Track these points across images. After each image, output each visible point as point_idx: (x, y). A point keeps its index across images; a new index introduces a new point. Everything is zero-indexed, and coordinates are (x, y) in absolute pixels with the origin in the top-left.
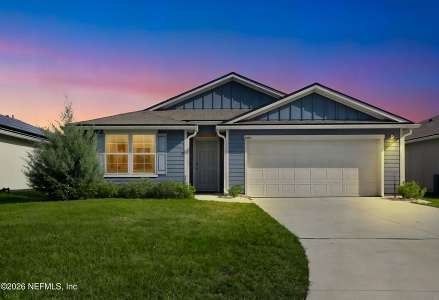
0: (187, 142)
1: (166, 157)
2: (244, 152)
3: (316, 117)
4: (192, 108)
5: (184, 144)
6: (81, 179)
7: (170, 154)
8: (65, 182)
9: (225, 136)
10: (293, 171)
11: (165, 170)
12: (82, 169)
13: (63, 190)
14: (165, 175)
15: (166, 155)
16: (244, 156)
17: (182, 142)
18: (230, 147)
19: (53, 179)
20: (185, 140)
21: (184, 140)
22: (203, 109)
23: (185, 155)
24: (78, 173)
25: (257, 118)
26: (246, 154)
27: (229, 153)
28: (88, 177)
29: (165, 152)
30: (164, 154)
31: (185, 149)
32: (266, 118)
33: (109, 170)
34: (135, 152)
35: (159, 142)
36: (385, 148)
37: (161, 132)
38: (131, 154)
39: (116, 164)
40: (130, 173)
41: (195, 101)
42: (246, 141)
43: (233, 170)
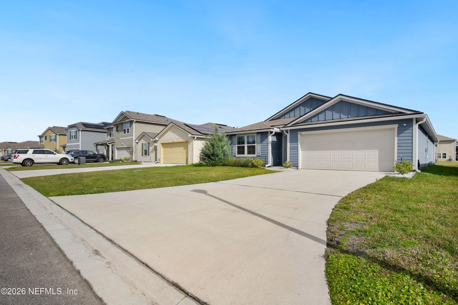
2: (297, 142)
3: (342, 116)
4: (289, 117)
5: (269, 139)
7: (262, 145)
14: (260, 156)
15: (260, 145)
18: (290, 140)
21: (269, 136)
22: (295, 117)
23: (269, 145)
25: (304, 122)
26: (299, 143)
31: (269, 142)
32: (310, 121)
33: (238, 153)
34: (248, 144)
35: (258, 138)
36: (398, 134)
37: (258, 133)
38: (246, 145)
39: (241, 151)
40: (246, 154)
41: (290, 113)
42: (299, 135)
43: (292, 153)
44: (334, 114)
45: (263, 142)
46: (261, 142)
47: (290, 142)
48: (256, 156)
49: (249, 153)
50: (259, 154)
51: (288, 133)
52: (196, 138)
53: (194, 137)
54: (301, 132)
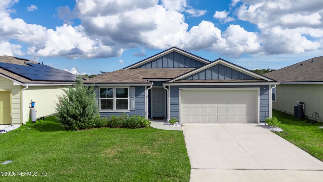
3: (220, 77)
4: (151, 67)
5: (145, 93)
6: (86, 118)
7: (137, 99)
8: (77, 120)
9: (168, 89)
11: (134, 108)
12: (87, 113)
13: (76, 124)
15: (135, 100)
18: (170, 94)
19: (71, 119)
20: (146, 91)
22: (157, 68)
23: (146, 99)
24: (85, 115)
25: (185, 79)
26: (180, 98)
28: (90, 116)
29: (134, 98)
32: (191, 78)
34: (117, 97)
35: (131, 92)
36: (261, 95)
37: (132, 86)
38: (114, 99)
39: (106, 105)
40: (114, 109)
41: (152, 63)
42: (180, 91)
43: (173, 108)
44: (213, 73)
45: (139, 96)
46: (136, 95)
47: (171, 97)
48: (129, 111)
49: (118, 107)
50: (133, 110)
52: (27, 87)
53: (25, 87)
54: (182, 89)
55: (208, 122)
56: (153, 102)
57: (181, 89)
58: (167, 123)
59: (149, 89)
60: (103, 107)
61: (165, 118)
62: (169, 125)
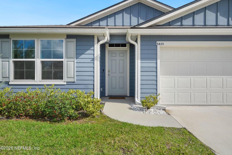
0: (97, 48)
1: (75, 64)
2: (156, 59)
5: (94, 50)
7: (79, 60)
9: (137, 43)
10: (206, 79)
11: (74, 78)
14: (74, 82)
15: (75, 62)
16: (157, 63)
17: (92, 48)
20: (96, 46)
21: (94, 46)
22: (115, 25)
23: (95, 62)
26: (158, 60)
27: (141, 60)
29: (74, 58)
30: (73, 60)
31: (95, 56)
33: (16, 77)
34: (43, 57)
35: (69, 47)
37: (69, 36)
38: (38, 62)
40: (38, 79)
41: (108, 19)
42: (158, 46)
43: (145, 78)
45: (83, 56)
46: (78, 55)
47: (142, 59)
48: (65, 83)
49: (45, 76)
50: (72, 80)
51: (136, 41)
54: (162, 42)
55: (205, 104)
56: (109, 72)
57: (160, 42)
58: (134, 106)
59: (102, 42)
60: (18, 76)
61: (127, 96)
62: (141, 109)
